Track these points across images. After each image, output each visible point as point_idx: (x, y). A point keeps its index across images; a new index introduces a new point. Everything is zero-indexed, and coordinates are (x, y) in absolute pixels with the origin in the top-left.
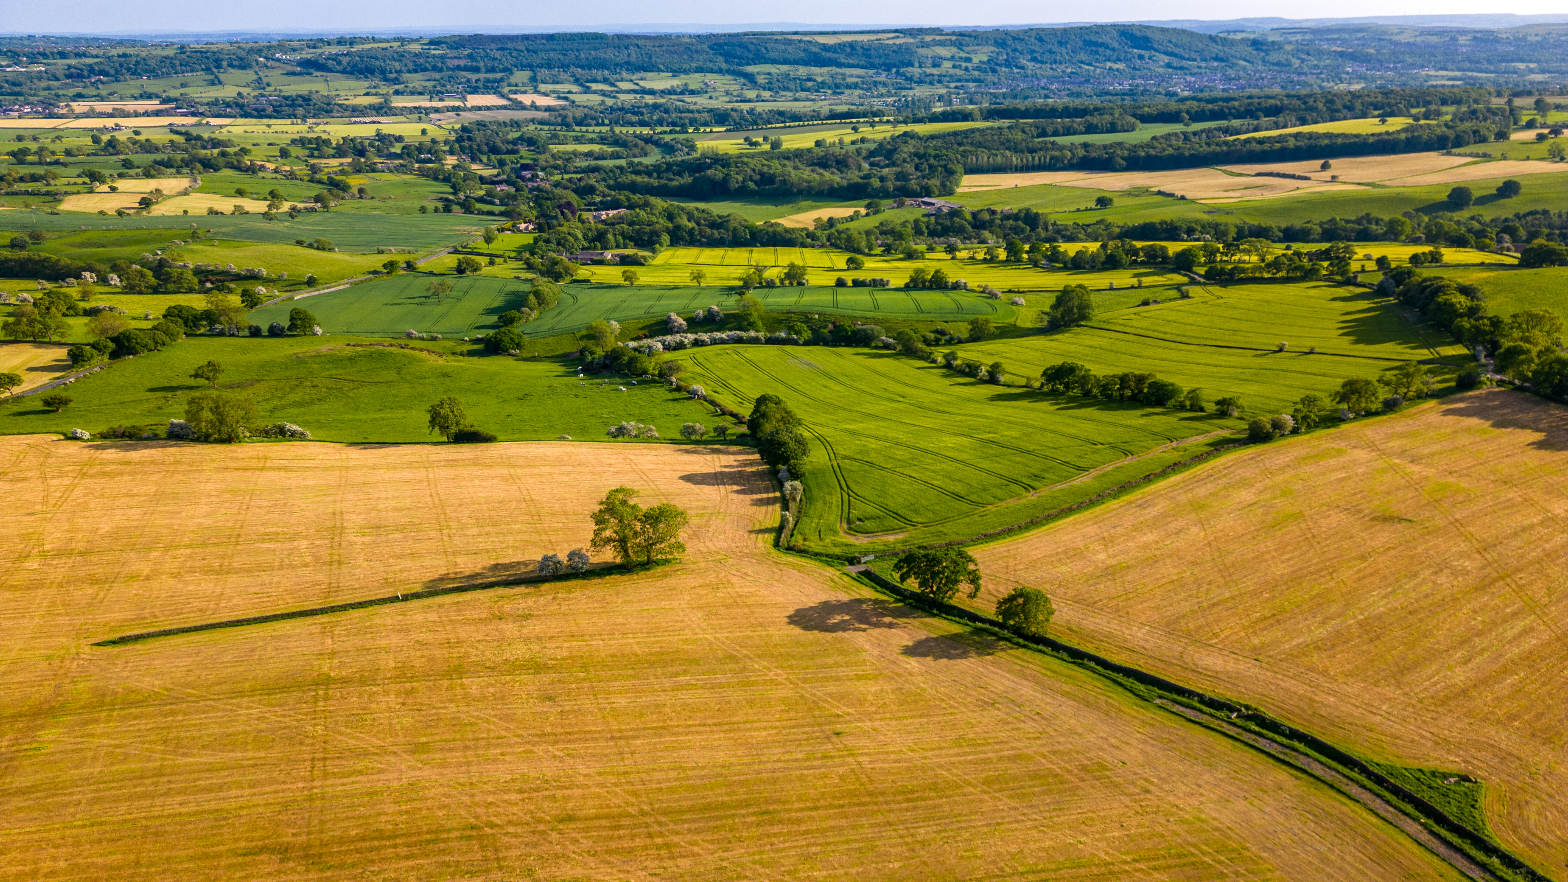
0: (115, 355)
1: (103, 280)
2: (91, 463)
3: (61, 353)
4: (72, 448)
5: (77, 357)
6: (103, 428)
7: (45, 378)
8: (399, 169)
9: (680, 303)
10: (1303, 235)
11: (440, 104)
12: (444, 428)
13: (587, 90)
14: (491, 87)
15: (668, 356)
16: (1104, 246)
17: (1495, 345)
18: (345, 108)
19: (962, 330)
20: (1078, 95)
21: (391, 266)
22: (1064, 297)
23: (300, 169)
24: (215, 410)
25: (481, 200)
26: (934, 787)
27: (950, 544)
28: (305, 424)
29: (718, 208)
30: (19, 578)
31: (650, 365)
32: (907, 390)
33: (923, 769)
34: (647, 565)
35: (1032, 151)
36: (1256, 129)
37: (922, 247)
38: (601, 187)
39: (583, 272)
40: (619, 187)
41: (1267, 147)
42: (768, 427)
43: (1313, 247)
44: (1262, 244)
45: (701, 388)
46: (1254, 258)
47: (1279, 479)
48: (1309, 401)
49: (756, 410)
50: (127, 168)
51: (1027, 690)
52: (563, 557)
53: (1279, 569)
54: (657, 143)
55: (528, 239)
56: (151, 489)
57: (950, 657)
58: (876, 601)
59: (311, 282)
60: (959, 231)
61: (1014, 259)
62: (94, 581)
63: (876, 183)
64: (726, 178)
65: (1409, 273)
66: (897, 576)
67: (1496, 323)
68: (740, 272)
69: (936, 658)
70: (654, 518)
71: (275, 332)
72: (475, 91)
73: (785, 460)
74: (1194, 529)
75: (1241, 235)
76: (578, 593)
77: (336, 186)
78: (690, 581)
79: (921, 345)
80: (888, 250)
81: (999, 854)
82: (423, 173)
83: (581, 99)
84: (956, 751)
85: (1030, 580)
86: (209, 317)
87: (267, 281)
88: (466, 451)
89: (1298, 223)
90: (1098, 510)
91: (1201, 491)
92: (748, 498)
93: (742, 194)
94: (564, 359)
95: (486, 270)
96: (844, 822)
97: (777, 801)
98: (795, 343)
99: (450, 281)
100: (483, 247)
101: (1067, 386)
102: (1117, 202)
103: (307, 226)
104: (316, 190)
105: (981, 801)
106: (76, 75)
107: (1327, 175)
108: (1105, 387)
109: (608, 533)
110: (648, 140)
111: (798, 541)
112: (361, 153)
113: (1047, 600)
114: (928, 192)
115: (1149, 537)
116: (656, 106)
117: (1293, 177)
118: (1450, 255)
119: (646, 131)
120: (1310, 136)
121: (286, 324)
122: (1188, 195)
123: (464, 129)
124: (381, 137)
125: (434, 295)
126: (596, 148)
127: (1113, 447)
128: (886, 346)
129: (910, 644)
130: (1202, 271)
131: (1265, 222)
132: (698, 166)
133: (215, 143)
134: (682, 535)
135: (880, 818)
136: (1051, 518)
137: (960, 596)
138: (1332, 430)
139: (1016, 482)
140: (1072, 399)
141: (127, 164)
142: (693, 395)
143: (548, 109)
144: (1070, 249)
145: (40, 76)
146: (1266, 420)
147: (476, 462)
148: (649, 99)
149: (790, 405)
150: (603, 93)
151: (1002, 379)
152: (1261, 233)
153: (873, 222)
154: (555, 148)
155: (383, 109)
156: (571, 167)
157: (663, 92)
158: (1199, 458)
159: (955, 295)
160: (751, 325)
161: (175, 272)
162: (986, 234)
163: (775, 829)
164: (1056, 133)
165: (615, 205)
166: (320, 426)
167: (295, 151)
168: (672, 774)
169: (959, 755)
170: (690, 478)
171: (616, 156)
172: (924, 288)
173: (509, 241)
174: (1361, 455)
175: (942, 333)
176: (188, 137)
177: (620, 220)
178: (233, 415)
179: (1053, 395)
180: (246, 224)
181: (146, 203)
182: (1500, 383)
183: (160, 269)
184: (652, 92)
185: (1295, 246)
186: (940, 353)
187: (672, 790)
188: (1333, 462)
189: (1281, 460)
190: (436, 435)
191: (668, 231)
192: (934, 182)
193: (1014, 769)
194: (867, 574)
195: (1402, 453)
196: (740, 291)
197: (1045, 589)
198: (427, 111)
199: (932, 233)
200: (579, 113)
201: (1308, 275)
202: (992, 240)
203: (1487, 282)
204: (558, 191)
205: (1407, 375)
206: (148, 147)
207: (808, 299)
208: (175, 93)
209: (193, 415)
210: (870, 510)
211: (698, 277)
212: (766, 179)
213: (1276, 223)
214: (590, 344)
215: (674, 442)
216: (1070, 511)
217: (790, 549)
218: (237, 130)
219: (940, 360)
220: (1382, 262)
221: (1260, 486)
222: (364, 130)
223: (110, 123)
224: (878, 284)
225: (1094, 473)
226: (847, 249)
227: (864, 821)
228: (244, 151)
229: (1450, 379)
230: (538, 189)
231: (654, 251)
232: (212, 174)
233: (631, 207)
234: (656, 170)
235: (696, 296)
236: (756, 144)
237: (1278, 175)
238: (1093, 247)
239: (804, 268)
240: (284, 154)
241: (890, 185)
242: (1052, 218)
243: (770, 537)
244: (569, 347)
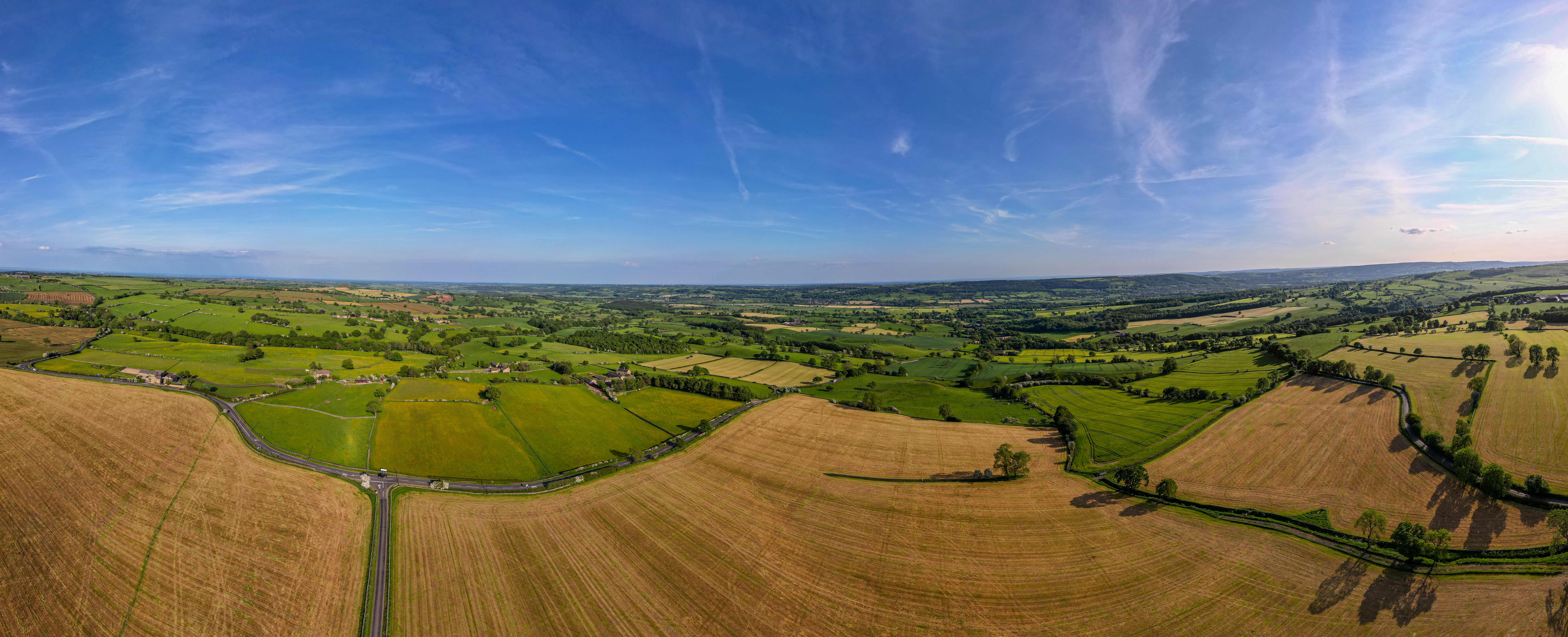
0: (847, 376)
1: (849, 353)
3: (834, 373)
4: (831, 405)
5: (837, 375)
6: (840, 400)
7: (828, 380)
8: (939, 323)
9: (1029, 370)
10: (1238, 334)
11: (953, 303)
12: (944, 416)
13: (1000, 298)
15: (1024, 390)
16: (1178, 343)
19: (1133, 377)
20: (1164, 295)
21: (932, 354)
22: (1166, 362)
23: (909, 322)
25: (963, 333)
27: (1136, 464)
29: (1043, 336)
31: (1017, 394)
32: (1114, 401)
36: (1218, 303)
37: (1117, 347)
38: (1003, 329)
39: (996, 358)
40: (1009, 329)
41: (1222, 308)
42: (1062, 420)
44: (1226, 338)
45: (1036, 404)
48: (1250, 389)
49: (1057, 412)
50: (860, 320)
52: (983, 471)
54: (1022, 314)
55: (978, 346)
56: (850, 423)
57: (1139, 514)
58: (1108, 492)
59: (907, 358)
60: (1130, 341)
61: (1148, 349)
62: (828, 451)
63: (1098, 326)
64: (1046, 325)
66: (1116, 480)
68: (1051, 358)
69: (1134, 515)
70: (1017, 456)
72: (964, 298)
73: (1068, 432)
75: (1220, 336)
76: (987, 487)
77: (919, 328)
78: (1030, 484)
79: (1119, 384)
80: (1105, 348)
82: (945, 324)
83: (998, 301)
84: (1145, 559)
85: (1167, 475)
86: (875, 367)
88: (951, 424)
89: (1235, 331)
90: (1189, 442)
92: (1053, 449)
93: (1051, 330)
94: (986, 390)
95: (962, 357)
98: (1071, 384)
99: (951, 360)
100: (962, 349)
101: (1172, 396)
102: (1180, 328)
105: (1157, 582)
107: (1241, 316)
108: (1185, 394)
109: (1000, 462)
110: (1019, 313)
111: (1073, 467)
113: (1174, 482)
114: (1118, 328)
116: (1022, 302)
119: (1019, 310)
121: (897, 371)
122: (1202, 325)
123: (960, 310)
125: (945, 365)
126: (1001, 316)
127: (1191, 417)
128: (1106, 385)
129: (1122, 510)
130: (1210, 348)
132: (1036, 321)
134: (1028, 464)
136: (1173, 447)
137: (1141, 486)
139: (1159, 435)
140: (1174, 401)
142: (1033, 407)
143: (987, 304)
144: (1167, 345)
146: (1239, 398)
147: (954, 429)
148: (1020, 300)
149: (1070, 410)
150: (1005, 299)
151: (1149, 394)
152: (1225, 334)
153: (1098, 339)
154: (988, 316)
156: (993, 322)
158: (1220, 416)
159: (1129, 364)
160: (1055, 378)
162: (1139, 341)
165: (1007, 335)
167: (908, 316)
169: (1146, 561)
170: (1031, 441)
171: (1009, 318)
172: (1118, 362)
173: (971, 347)
175: (1126, 378)
176: (879, 311)
177: (1009, 340)
178: (877, 401)
179: (1167, 399)
180: (890, 338)
181: (863, 331)
184: (1021, 298)
185: (1236, 338)
186: (1125, 386)
190: (941, 418)
191: (1025, 343)
192: (1119, 325)
194: (1103, 480)
196: (1051, 365)
198: (949, 304)
199: (1120, 342)
200: (997, 305)
202: (1140, 344)
204: (989, 330)
206: (867, 314)
207: (1075, 368)
208: (877, 299)
209: (865, 399)
210: (1102, 453)
211: (1036, 360)
212: (1060, 326)
213: (1229, 331)
214: (996, 385)
215: (1025, 426)
217: (1070, 470)
218: (892, 310)
219: (1126, 388)
222: (928, 311)
223: (858, 307)
224: (1101, 362)
225: (1185, 428)
226: (1090, 349)
228: (893, 316)
230: (982, 329)
231: (1020, 351)
232: (883, 323)
233: (1013, 335)
234: (1022, 323)
235: (1035, 367)
236: (1056, 314)
238: (1174, 343)
239: (1074, 356)
241: (1103, 326)
242: (1159, 335)
244: (989, 386)
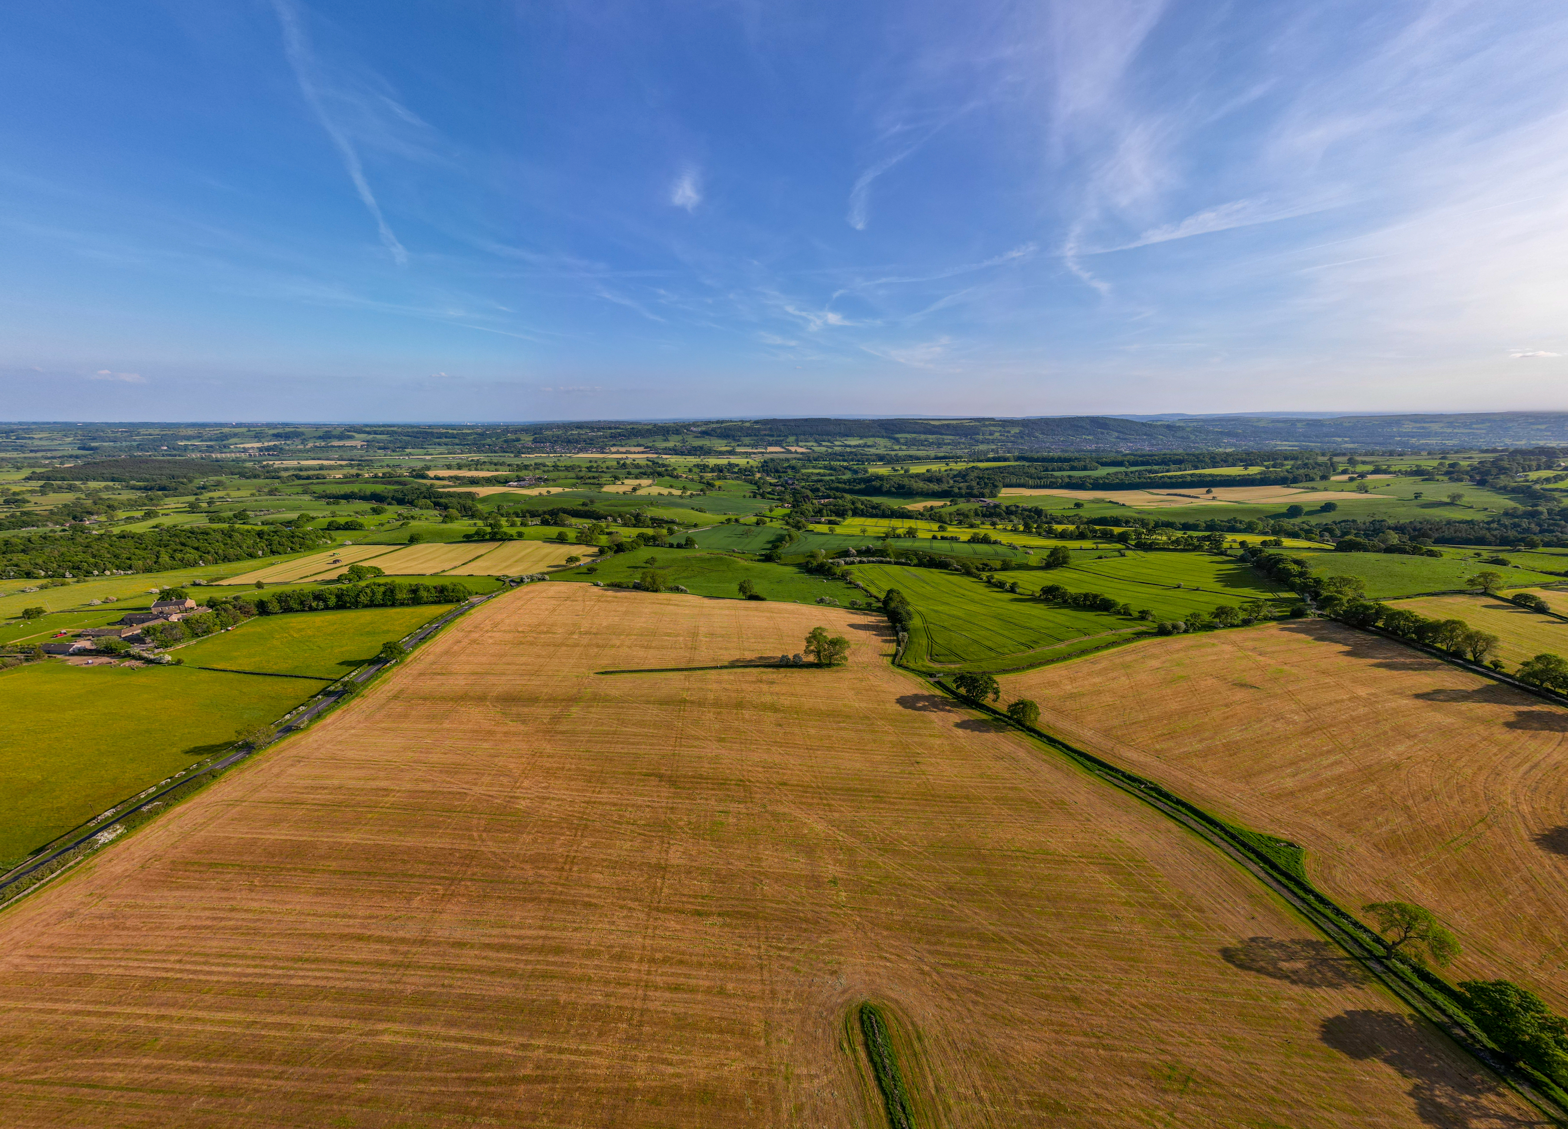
0: (616, 552)
1: (615, 521)
2: (602, 596)
3: (596, 550)
4: (596, 589)
5: (602, 552)
6: (608, 582)
7: (589, 559)
8: (737, 478)
9: (854, 543)
10: (1195, 527)
11: (756, 451)
12: (744, 593)
13: (820, 445)
14: (778, 444)
15: (847, 567)
16: (1078, 528)
17: (1318, 594)
18: (716, 452)
19: (998, 564)
20: (1066, 451)
21: (729, 520)
22: (1054, 552)
23: (696, 477)
24: (653, 577)
25: (769, 493)
26: (967, 797)
27: (984, 673)
28: (687, 586)
29: (876, 500)
30: (570, 642)
31: (838, 571)
32: (966, 592)
33: (962, 787)
34: (829, 665)
35: (1040, 478)
36: (1168, 471)
37: (978, 522)
38: (822, 489)
39: (811, 527)
40: (831, 489)
41: (1174, 480)
42: (893, 605)
43: (1201, 534)
44: (1170, 531)
45: (861, 584)
46: (1164, 538)
47: (1175, 656)
48: (1195, 616)
49: (888, 596)
50: (629, 475)
51: (1022, 754)
52: (791, 657)
53: (1174, 706)
54: (850, 469)
55: (788, 511)
56: (624, 609)
57: (980, 731)
58: (942, 697)
59: (696, 526)
60: (999, 515)
61: (1027, 530)
62: (598, 646)
63: (956, 490)
64: (881, 486)
65: (1261, 551)
66: (955, 686)
67: (1318, 581)
68: (884, 530)
69: (973, 730)
70: (834, 643)
71: (679, 546)
72: (771, 445)
73: (900, 621)
74: (1123, 678)
75: (1157, 525)
76: (796, 675)
77: (710, 485)
78: (849, 675)
79: (975, 571)
80: (960, 523)
81: (1001, 839)
82: (746, 481)
83: (817, 449)
85: (1027, 696)
86: (654, 538)
87: (679, 524)
88: (753, 604)
89: (1191, 521)
90: (1068, 662)
91: (1128, 658)
92: (880, 638)
93: (889, 494)
94: (798, 565)
95: (768, 524)
96: (917, 808)
97: (884, 792)
98: (909, 565)
99: (753, 528)
100: (768, 513)
101: (1054, 597)
102: (1086, 506)
103: (696, 502)
104: (701, 486)
106: (613, 436)
107: (1210, 496)
108: (1075, 599)
109: (812, 648)
110: (846, 468)
111: (904, 662)
112: (721, 471)
113: (1036, 707)
114: (983, 496)
115: (1097, 680)
116: (851, 453)
117: (1189, 496)
118: (1287, 542)
119: (845, 464)
120: (1200, 475)
121: (683, 543)
122: (1127, 504)
123: (765, 461)
124: (730, 464)
125: (746, 534)
126: (822, 471)
127: (1079, 630)
128: (956, 570)
129: (959, 721)
130: (1133, 543)
131: (1171, 520)
132: (868, 480)
133: (664, 465)
134: (847, 653)
135: (937, 809)
136: (1041, 664)
137: (988, 700)
138: (1209, 633)
139: (1022, 644)
140: (1056, 604)
141: (629, 473)
142: (857, 587)
143: (802, 453)
144: (1059, 528)
145: (600, 437)
146: (1168, 624)
147: (756, 609)
148: (848, 449)
149: (905, 595)
150: (827, 447)
151: (1018, 590)
152: (1169, 525)
153: (953, 509)
154: (803, 471)
155: (732, 453)
156: (810, 479)
157: (855, 446)
158: (1128, 641)
159: (995, 547)
160: (888, 555)
161: (642, 518)
162: (1013, 517)
163: (882, 806)
164: (1053, 470)
165: (828, 497)
166: (693, 588)
167: (695, 470)
168: (834, 770)
170: (851, 626)
171: (831, 475)
172: (978, 542)
173: (780, 512)
174: (1228, 648)
175: (986, 565)
176: (654, 463)
177: (830, 504)
178: (659, 580)
179: (1046, 601)
180: (673, 500)
181: (634, 489)
182: (1320, 616)
183: (637, 517)
184: (850, 446)
185: (1189, 533)
186: (984, 575)
187: (833, 778)
188: (1209, 650)
189: (1177, 646)
190: (741, 596)
191: (851, 509)
192: (987, 491)
193: (1011, 794)
194: (939, 683)
195: (1254, 649)
196: (884, 539)
197: (1036, 701)
198: (750, 453)
199: (984, 516)
200: (815, 456)
201: (1196, 549)
202: (1016, 521)
203: (1313, 558)
204: (803, 490)
205: (1258, 606)
206: (638, 466)
207: (917, 544)
208: (650, 444)
209: (643, 579)
210: (943, 651)
211: (864, 531)
212: (901, 487)
213: (1178, 520)
214: (811, 559)
215: (846, 608)
216: (1052, 661)
217: (900, 666)
218: (673, 460)
219: (985, 578)
220: (1243, 544)
221: (1163, 659)
222: (723, 461)
223: (624, 456)
224: (954, 539)
225: (1067, 643)
226: (939, 521)
227: (928, 809)
228: (675, 469)
229: (1287, 611)
230: (794, 489)
231: (844, 518)
232: (661, 479)
233: (835, 498)
234: (849, 481)
235: (862, 540)
236: (897, 470)
237: (1180, 495)
238: (1072, 527)
239: (916, 529)
240: (690, 470)
241: (963, 491)
242: (1049, 512)
243: (890, 659)
244: (802, 560)
